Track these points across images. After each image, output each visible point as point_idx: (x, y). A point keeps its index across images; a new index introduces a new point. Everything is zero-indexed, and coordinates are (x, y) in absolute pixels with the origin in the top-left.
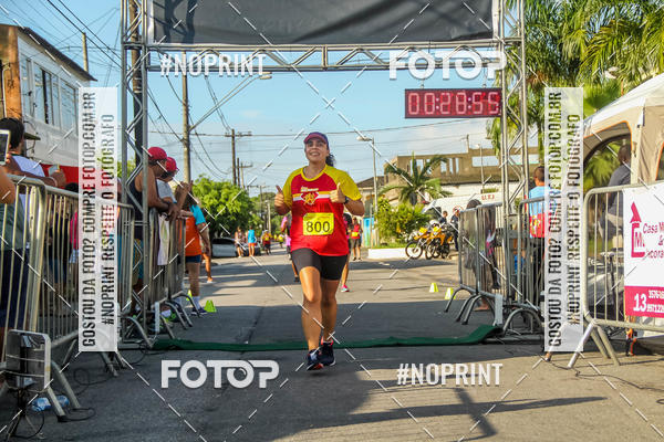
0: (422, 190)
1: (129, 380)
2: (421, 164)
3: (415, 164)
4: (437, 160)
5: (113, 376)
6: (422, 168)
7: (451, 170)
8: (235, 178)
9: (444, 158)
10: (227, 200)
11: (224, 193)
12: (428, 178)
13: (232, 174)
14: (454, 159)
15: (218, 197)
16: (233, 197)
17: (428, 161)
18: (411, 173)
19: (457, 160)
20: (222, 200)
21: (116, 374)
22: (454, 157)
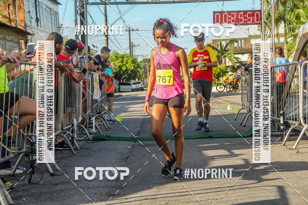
0: (225, 57)
1: (82, 156)
2: (224, 43)
3: (221, 43)
4: (232, 41)
5: (73, 153)
6: (225, 46)
7: (240, 46)
8: (131, 52)
9: (236, 40)
10: (127, 63)
11: (125, 59)
12: (228, 51)
13: (129, 50)
14: (241, 41)
15: (122, 62)
16: (130, 61)
17: (228, 42)
18: (219, 48)
19: (243, 41)
20: (124, 63)
21: (75, 153)
22: (241, 39)
